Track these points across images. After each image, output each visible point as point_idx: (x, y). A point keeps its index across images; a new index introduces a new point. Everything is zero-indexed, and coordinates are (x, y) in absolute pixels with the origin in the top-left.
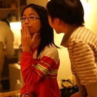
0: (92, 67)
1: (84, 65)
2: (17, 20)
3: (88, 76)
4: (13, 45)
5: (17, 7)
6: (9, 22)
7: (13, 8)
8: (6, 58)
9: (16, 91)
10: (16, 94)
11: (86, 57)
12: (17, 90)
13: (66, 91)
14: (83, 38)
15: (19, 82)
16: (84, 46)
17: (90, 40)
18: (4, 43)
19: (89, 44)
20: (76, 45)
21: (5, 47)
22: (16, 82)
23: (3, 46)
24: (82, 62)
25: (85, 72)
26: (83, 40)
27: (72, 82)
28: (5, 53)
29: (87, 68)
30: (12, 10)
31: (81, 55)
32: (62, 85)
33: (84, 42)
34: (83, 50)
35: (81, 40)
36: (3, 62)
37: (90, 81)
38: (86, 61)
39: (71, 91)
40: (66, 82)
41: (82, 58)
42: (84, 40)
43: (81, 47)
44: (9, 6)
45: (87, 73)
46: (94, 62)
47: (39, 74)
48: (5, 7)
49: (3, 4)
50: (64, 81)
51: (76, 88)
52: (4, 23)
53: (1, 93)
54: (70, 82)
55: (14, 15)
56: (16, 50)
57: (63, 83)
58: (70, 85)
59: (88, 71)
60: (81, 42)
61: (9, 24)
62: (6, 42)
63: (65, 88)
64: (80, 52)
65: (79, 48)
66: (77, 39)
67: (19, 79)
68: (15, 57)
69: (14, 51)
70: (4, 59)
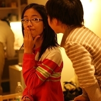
0: (89, 69)
1: (80, 67)
2: (17, 20)
3: (85, 79)
4: (13, 46)
5: (17, 6)
6: (10, 21)
7: (14, 7)
8: (6, 59)
9: (16, 94)
10: (17, 97)
11: (81, 59)
12: (18, 92)
13: (69, 93)
14: (79, 40)
15: (19, 84)
16: (79, 48)
17: (86, 42)
18: (4, 44)
19: (84, 46)
20: (71, 48)
21: (5, 48)
22: (17, 85)
23: (4, 47)
24: (78, 64)
25: (82, 74)
26: (78, 42)
27: (75, 84)
28: (6, 54)
29: (83, 70)
30: (13, 10)
31: (76, 57)
32: (65, 88)
33: (79, 44)
34: (78, 53)
35: (75, 42)
36: (4, 63)
37: (87, 84)
38: (81, 63)
39: (74, 93)
40: (68, 84)
41: (78, 61)
42: (80, 42)
43: (76, 50)
44: (9, 6)
45: (84, 76)
46: (90, 64)
47: (39, 77)
48: (5, 7)
49: (3, 3)
50: (66, 83)
51: (79, 90)
52: (5, 23)
53: (1, 96)
54: (73, 85)
55: (14, 15)
56: (17, 51)
57: (66, 85)
58: (73, 87)
59: (84, 74)
60: (75, 44)
61: (9, 24)
62: (6, 43)
63: (67, 90)
64: (75, 54)
65: (74, 51)
66: (72, 42)
67: (20, 81)
68: (16, 58)
69: (14, 52)
70: (4, 60)
